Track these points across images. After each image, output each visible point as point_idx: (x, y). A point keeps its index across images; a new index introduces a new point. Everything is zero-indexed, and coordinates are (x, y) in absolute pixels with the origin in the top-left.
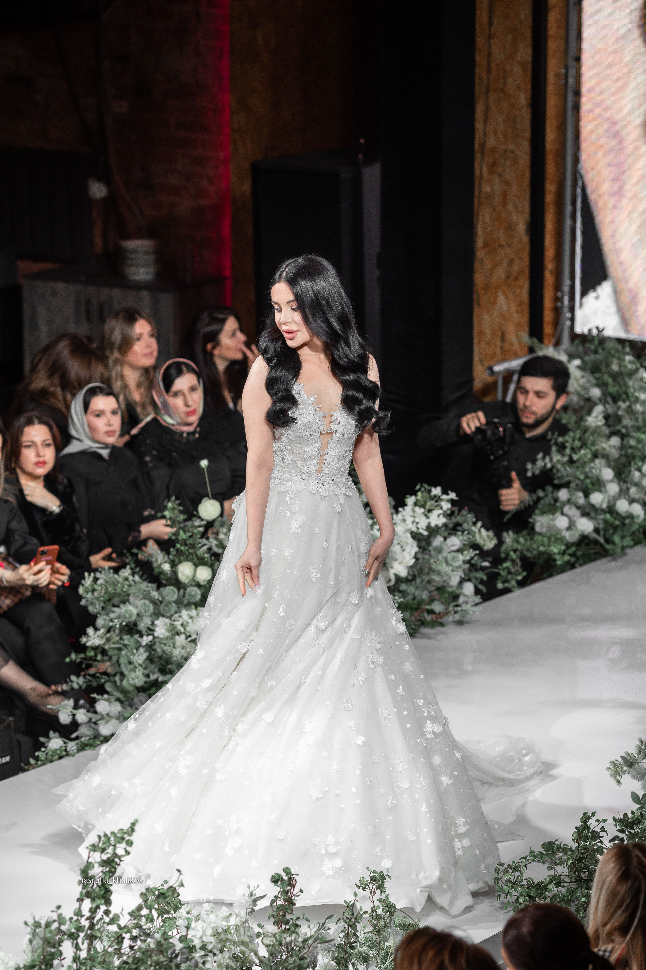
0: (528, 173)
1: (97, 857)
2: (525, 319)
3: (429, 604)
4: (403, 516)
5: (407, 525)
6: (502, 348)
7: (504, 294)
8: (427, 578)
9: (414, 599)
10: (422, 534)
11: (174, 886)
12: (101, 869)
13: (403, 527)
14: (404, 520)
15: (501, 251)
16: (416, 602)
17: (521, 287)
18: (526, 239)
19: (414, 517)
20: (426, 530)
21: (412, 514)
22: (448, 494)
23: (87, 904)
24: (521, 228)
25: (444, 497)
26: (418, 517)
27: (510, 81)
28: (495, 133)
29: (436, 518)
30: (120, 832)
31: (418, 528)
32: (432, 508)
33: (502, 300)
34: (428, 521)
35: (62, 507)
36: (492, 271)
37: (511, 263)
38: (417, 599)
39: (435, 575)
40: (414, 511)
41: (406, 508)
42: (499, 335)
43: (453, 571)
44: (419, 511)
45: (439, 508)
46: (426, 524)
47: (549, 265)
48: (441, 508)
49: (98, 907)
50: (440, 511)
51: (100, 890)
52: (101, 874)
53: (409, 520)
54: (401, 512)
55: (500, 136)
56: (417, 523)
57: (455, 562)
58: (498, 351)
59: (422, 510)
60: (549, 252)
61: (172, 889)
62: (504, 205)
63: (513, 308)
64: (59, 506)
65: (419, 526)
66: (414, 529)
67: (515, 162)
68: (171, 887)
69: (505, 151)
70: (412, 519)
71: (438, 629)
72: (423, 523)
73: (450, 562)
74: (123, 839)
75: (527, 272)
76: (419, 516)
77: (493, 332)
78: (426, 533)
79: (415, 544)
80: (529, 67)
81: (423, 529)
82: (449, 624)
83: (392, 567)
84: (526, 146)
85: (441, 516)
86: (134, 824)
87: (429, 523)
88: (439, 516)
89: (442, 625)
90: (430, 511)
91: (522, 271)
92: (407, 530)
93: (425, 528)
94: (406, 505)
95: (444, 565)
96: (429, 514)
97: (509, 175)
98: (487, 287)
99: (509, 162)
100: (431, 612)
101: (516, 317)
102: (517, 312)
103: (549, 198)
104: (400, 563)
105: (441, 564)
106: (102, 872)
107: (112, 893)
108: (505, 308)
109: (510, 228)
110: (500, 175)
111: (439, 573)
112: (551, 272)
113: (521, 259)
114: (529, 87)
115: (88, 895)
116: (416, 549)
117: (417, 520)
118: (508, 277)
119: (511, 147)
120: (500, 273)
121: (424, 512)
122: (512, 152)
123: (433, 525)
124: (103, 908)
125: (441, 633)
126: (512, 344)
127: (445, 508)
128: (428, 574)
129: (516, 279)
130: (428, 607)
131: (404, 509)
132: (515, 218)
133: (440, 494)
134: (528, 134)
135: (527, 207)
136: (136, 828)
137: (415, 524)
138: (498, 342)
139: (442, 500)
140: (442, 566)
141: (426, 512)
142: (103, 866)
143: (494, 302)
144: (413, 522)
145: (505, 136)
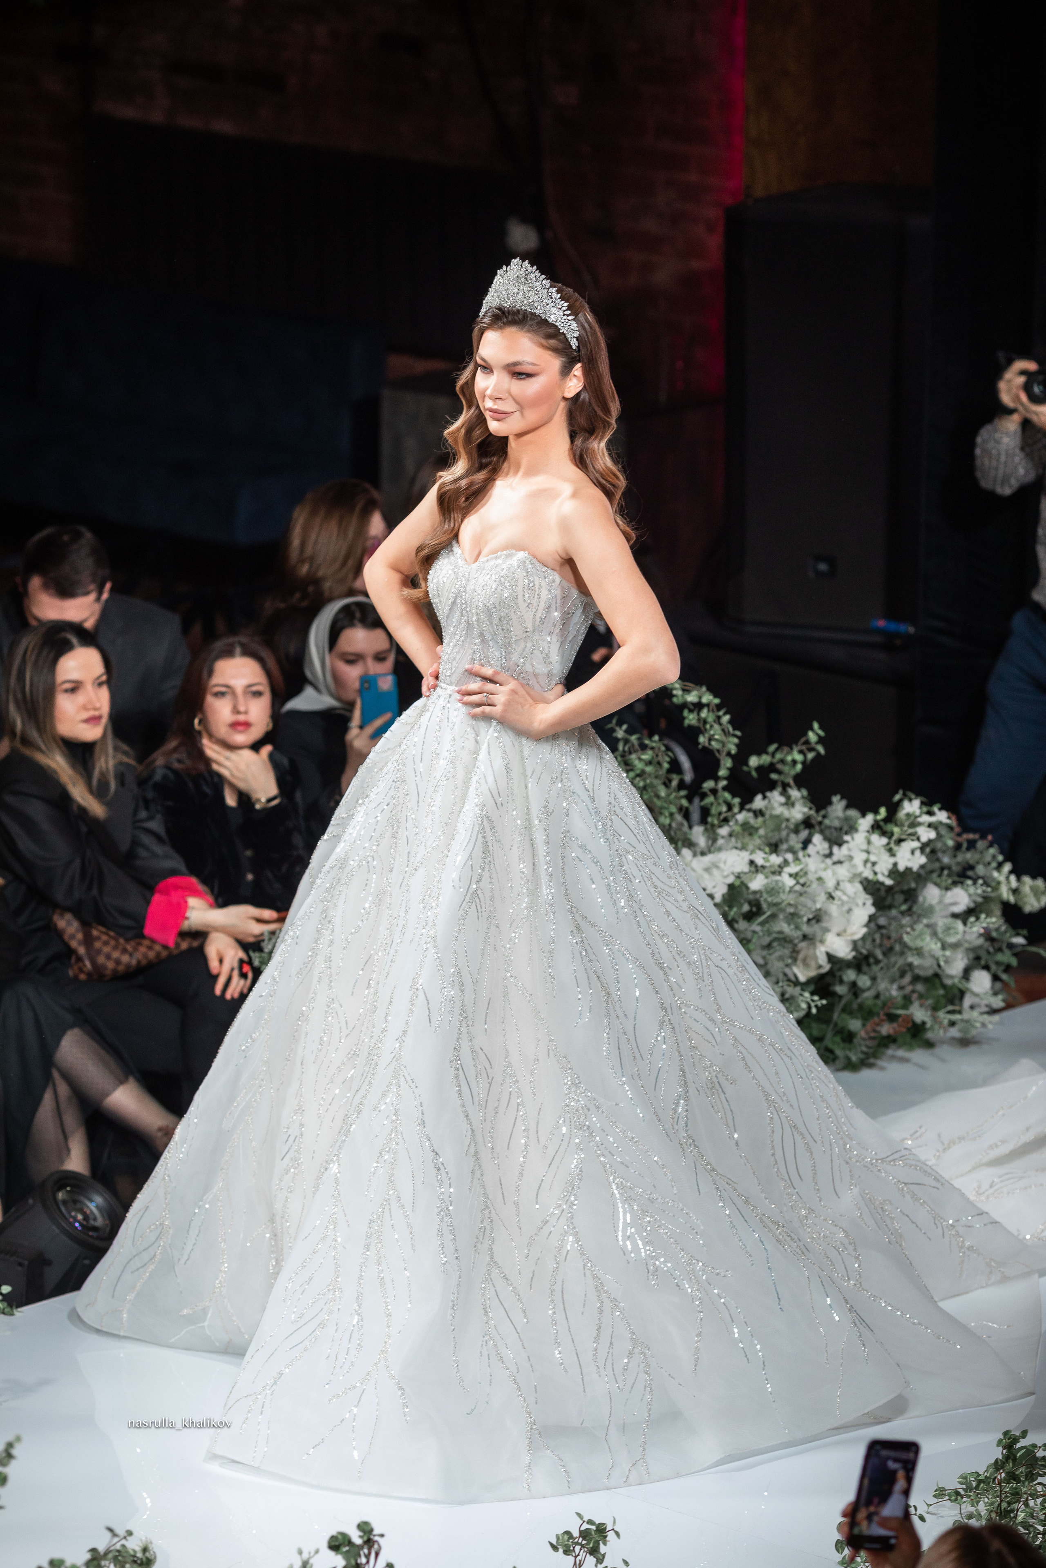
3: (903, 1007)
4: (850, 850)
5: (854, 866)
8: (900, 962)
9: (877, 996)
10: (882, 884)
13: (848, 871)
14: (851, 858)
16: (879, 1002)
19: (868, 852)
20: (889, 876)
21: (865, 847)
22: (931, 813)
25: (926, 819)
26: (874, 854)
29: (908, 855)
31: (875, 873)
32: (904, 837)
34: (892, 860)
38: (882, 998)
39: (913, 955)
40: (869, 842)
41: (856, 836)
43: (943, 949)
44: (879, 841)
45: (914, 838)
46: (890, 866)
48: (918, 839)
50: (916, 844)
53: (859, 858)
54: (847, 842)
56: (874, 864)
57: (949, 935)
59: (884, 840)
65: (877, 868)
66: (868, 874)
70: (864, 856)
71: (921, 1051)
72: (884, 864)
73: (941, 936)
76: (876, 852)
78: (889, 882)
79: (869, 901)
81: (883, 874)
82: (943, 1042)
83: (822, 942)
85: (918, 853)
87: (895, 865)
88: (913, 852)
89: (929, 1045)
90: (900, 841)
92: (855, 876)
93: (886, 873)
94: (856, 830)
95: (928, 939)
96: (897, 849)
104: (838, 935)
105: (920, 935)
111: (919, 952)
116: (872, 910)
117: (873, 858)
121: (888, 844)
123: (901, 867)
127: (924, 839)
128: (902, 953)
130: (902, 1012)
131: (853, 839)
133: (918, 812)
137: (869, 865)
139: (920, 824)
140: (923, 940)
141: (892, 845)
144: (866, 862)
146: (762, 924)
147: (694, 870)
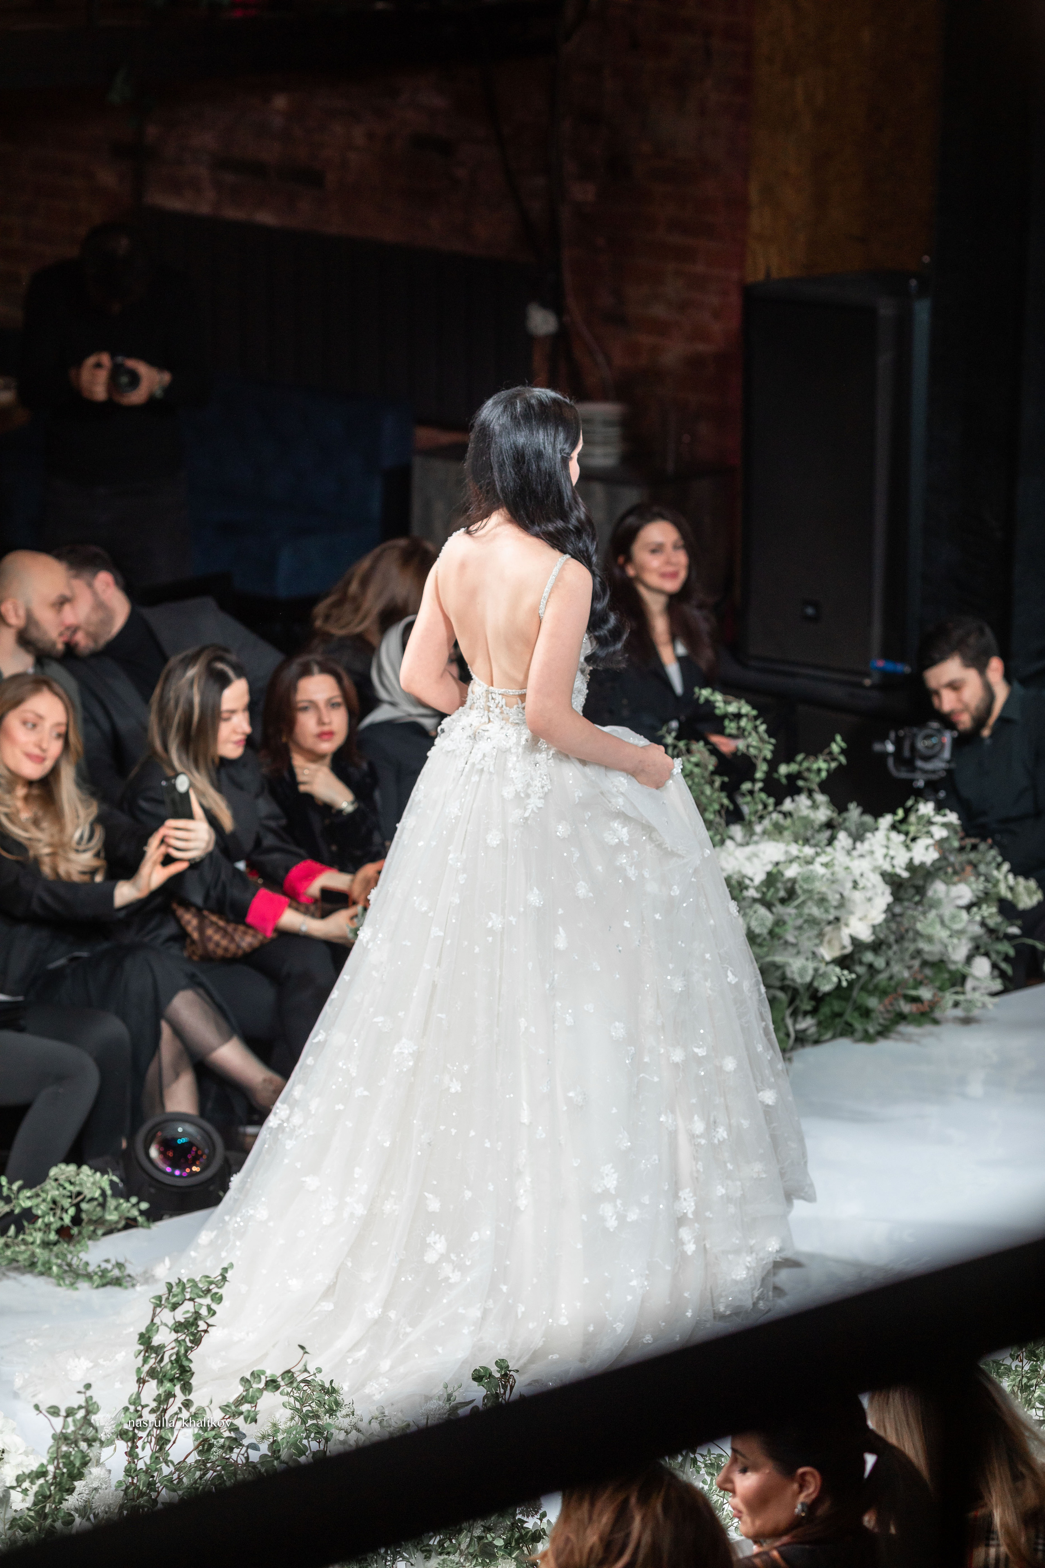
1: (167, 1317)
3: (915, 988)
4: (871, 845)
5: (876, 860)
8: (912, 947)
9: (891, 978)
10: (899, 876)
11: (293, 1370)
12: (174, 1336)
13: (870, 863)
14: (872, 852)
16: (893, 983)
19: (887, 847)
20: (906, 869)
21: (884, 842)
22: (944, 815)
23: (152, 1389)
25: (939, 819)
26: (893, 849)
29: (923, 850)
30: (203, 1279)
31: (893, 866)
32: (919, 835)
34: (909, 855)
35: (356, 806)
38: (895, 979)
39: (924, 941)
40: (888, 839)
41: (877, 834)
43: (951, 936)
44: (898, 838)
45: (928, 835)
46: (907, 861)
48: (932, 836)
49: (170, 1395)
50: (930, 841)
51: (172, 1368)
52: (173, 1344)
53: (880, 852)
56: (892, 858)
57: (955, 924)
59: (902, 837)
61: (290, 1375)
64: (353, 803)
65: (895, 862)
66: (887, 867)
68: (289, 1371)
70: (884, 851)
71: (929, 1028)
72: (901, 859)
73: (948, 924)
74: (209, 1291)
76: (895, 847)
78: (905, 874)
79: (888, 890)
81: (901, 868)
82: (947, 1021)
83: (847, 925)
85: (931, 849)
86: (225, 1270)
87: (911, 859)
88: (927, 848)
89: (936, 1022)
90: (914, 839)
92: (876, 868)
93: (903, 866)
94: (877, 829)
95: (938, 927)
96: (913, 845)
100: (916, 1000)
104: (861, 919)
105: (932, 924)
106: (176, 1340)
107: (193, 1374)
111: (930, 939)
115: (152, 1373)
116: (889, 899)
117: (892, 853)
121: (905, 841)
123: (917, 862)
124: (180, 1397)
125: (931, 1034)
127: (937, 837)
128: (914, 940)
130: (913, 993)
131: (874, 836)
133: (932, 813)
136: (229, 1275)
137: (888, 859)
139: (934, 823)
140: (933, 928)
141: (908, 842)
142: (176, 1332)
144: (886, 856)
146: (797, 907)
147: (736, 859)
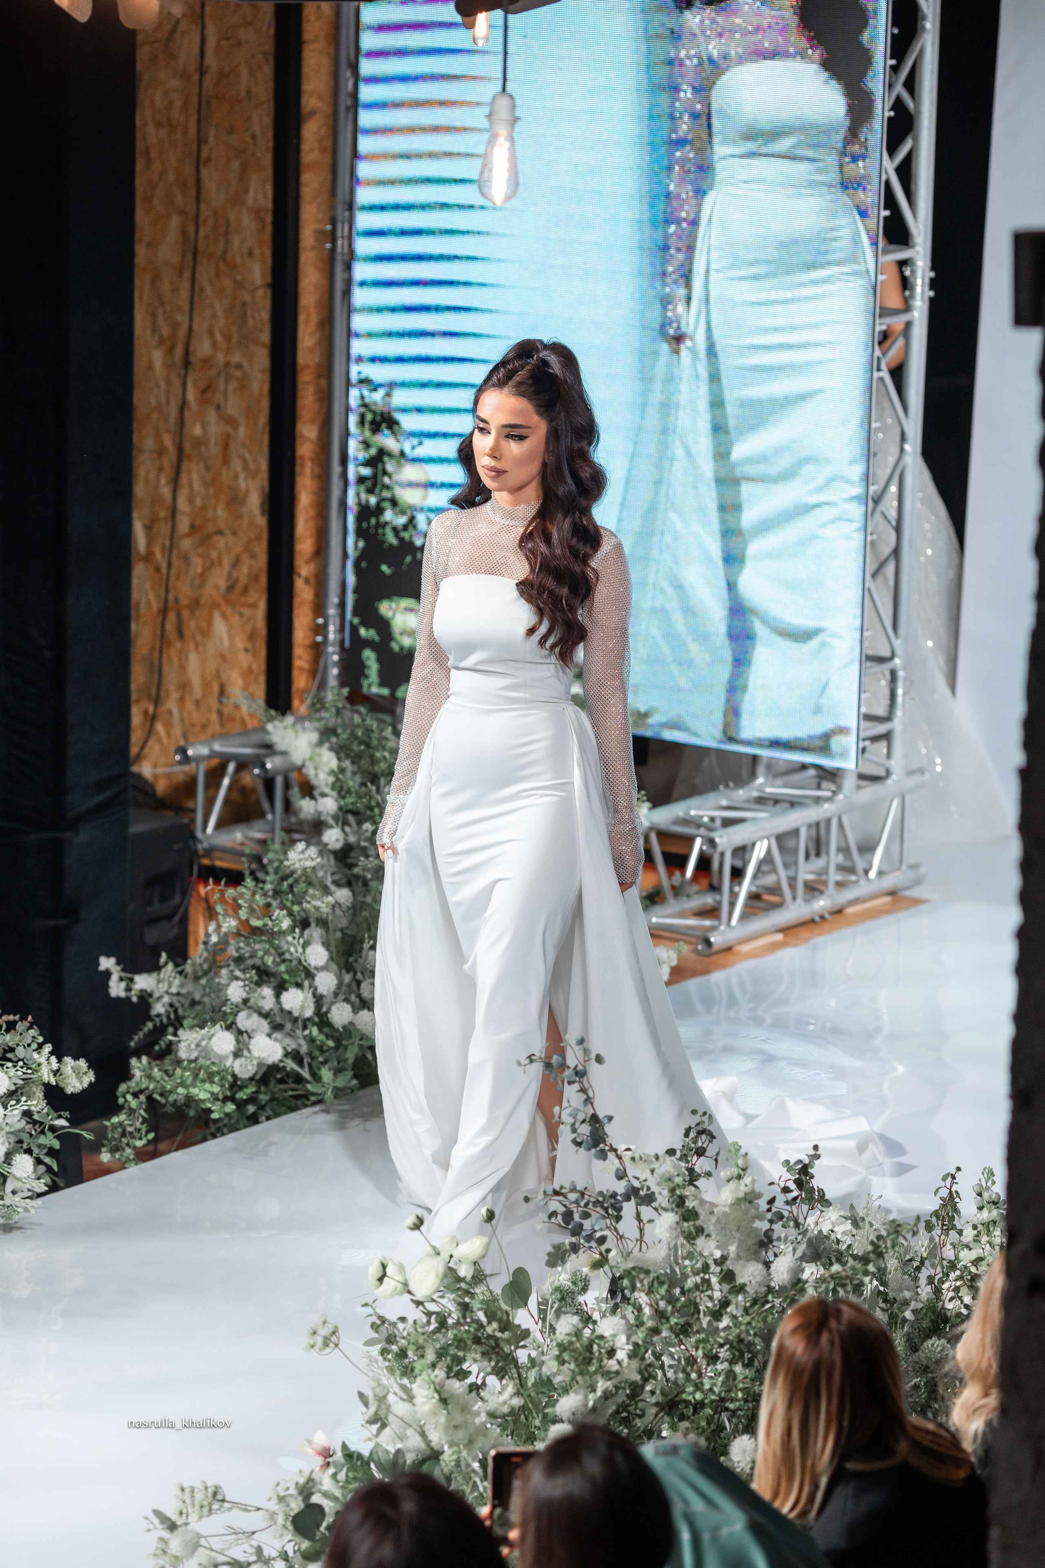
0: (265, 404)
2: (259, 664)
6: (220, 713)
7: (224, 616)
15: (220, 542)
17: (254, 606)
18: (261, 521)
24: (255, 502)
27: (236, 242)
28: (211, 333)
33: (220, 626)
36: (203, 576)
37: (236, 562)
42: (216, 689)
47: (304, 569)
55: (219, 338)
58: (214, 717)
60: (304, 545)
62: (226, 461)
63: (240, 643)
67: (243, 386)
69: (227, 364)
75: (263, 580)
77: (206, 684)
80: (269, 219)
84: (262, 358)
91: (255, 578)
97: (233, 407)
98: (195, 604)
99: (233, 385)
101: (244, 659)
102: (246, 650)
103: (305, 449)
108: (226, 643)
109: (235, 501)
110: (218, 408)
112: (307, 581)
113: (253, 556)
114: (268, 252)
118: (230, 589)
119: (236, 358)
120: (218, 580)
122: (239, 366)
126: (237, 707)
129: (245, 591)
132: (242, 484)
134: (266, 337)
135: (264, 465)
138: (214, 704)
143: (207, 631)
145: (228, 338)
